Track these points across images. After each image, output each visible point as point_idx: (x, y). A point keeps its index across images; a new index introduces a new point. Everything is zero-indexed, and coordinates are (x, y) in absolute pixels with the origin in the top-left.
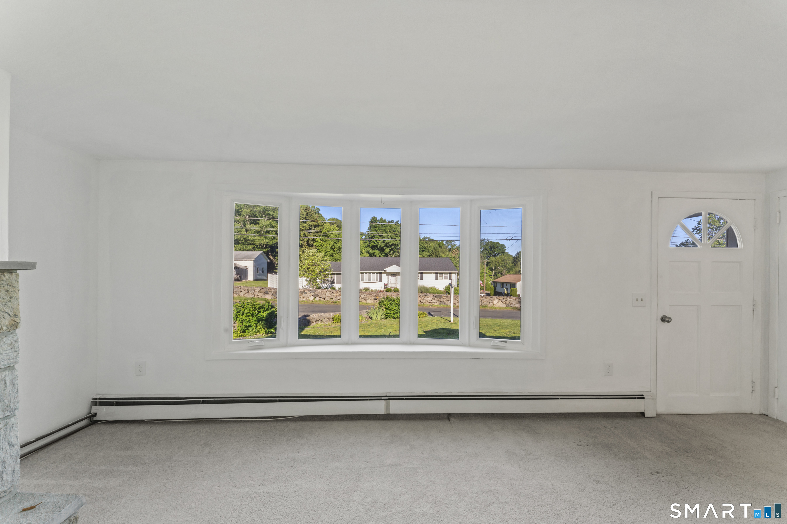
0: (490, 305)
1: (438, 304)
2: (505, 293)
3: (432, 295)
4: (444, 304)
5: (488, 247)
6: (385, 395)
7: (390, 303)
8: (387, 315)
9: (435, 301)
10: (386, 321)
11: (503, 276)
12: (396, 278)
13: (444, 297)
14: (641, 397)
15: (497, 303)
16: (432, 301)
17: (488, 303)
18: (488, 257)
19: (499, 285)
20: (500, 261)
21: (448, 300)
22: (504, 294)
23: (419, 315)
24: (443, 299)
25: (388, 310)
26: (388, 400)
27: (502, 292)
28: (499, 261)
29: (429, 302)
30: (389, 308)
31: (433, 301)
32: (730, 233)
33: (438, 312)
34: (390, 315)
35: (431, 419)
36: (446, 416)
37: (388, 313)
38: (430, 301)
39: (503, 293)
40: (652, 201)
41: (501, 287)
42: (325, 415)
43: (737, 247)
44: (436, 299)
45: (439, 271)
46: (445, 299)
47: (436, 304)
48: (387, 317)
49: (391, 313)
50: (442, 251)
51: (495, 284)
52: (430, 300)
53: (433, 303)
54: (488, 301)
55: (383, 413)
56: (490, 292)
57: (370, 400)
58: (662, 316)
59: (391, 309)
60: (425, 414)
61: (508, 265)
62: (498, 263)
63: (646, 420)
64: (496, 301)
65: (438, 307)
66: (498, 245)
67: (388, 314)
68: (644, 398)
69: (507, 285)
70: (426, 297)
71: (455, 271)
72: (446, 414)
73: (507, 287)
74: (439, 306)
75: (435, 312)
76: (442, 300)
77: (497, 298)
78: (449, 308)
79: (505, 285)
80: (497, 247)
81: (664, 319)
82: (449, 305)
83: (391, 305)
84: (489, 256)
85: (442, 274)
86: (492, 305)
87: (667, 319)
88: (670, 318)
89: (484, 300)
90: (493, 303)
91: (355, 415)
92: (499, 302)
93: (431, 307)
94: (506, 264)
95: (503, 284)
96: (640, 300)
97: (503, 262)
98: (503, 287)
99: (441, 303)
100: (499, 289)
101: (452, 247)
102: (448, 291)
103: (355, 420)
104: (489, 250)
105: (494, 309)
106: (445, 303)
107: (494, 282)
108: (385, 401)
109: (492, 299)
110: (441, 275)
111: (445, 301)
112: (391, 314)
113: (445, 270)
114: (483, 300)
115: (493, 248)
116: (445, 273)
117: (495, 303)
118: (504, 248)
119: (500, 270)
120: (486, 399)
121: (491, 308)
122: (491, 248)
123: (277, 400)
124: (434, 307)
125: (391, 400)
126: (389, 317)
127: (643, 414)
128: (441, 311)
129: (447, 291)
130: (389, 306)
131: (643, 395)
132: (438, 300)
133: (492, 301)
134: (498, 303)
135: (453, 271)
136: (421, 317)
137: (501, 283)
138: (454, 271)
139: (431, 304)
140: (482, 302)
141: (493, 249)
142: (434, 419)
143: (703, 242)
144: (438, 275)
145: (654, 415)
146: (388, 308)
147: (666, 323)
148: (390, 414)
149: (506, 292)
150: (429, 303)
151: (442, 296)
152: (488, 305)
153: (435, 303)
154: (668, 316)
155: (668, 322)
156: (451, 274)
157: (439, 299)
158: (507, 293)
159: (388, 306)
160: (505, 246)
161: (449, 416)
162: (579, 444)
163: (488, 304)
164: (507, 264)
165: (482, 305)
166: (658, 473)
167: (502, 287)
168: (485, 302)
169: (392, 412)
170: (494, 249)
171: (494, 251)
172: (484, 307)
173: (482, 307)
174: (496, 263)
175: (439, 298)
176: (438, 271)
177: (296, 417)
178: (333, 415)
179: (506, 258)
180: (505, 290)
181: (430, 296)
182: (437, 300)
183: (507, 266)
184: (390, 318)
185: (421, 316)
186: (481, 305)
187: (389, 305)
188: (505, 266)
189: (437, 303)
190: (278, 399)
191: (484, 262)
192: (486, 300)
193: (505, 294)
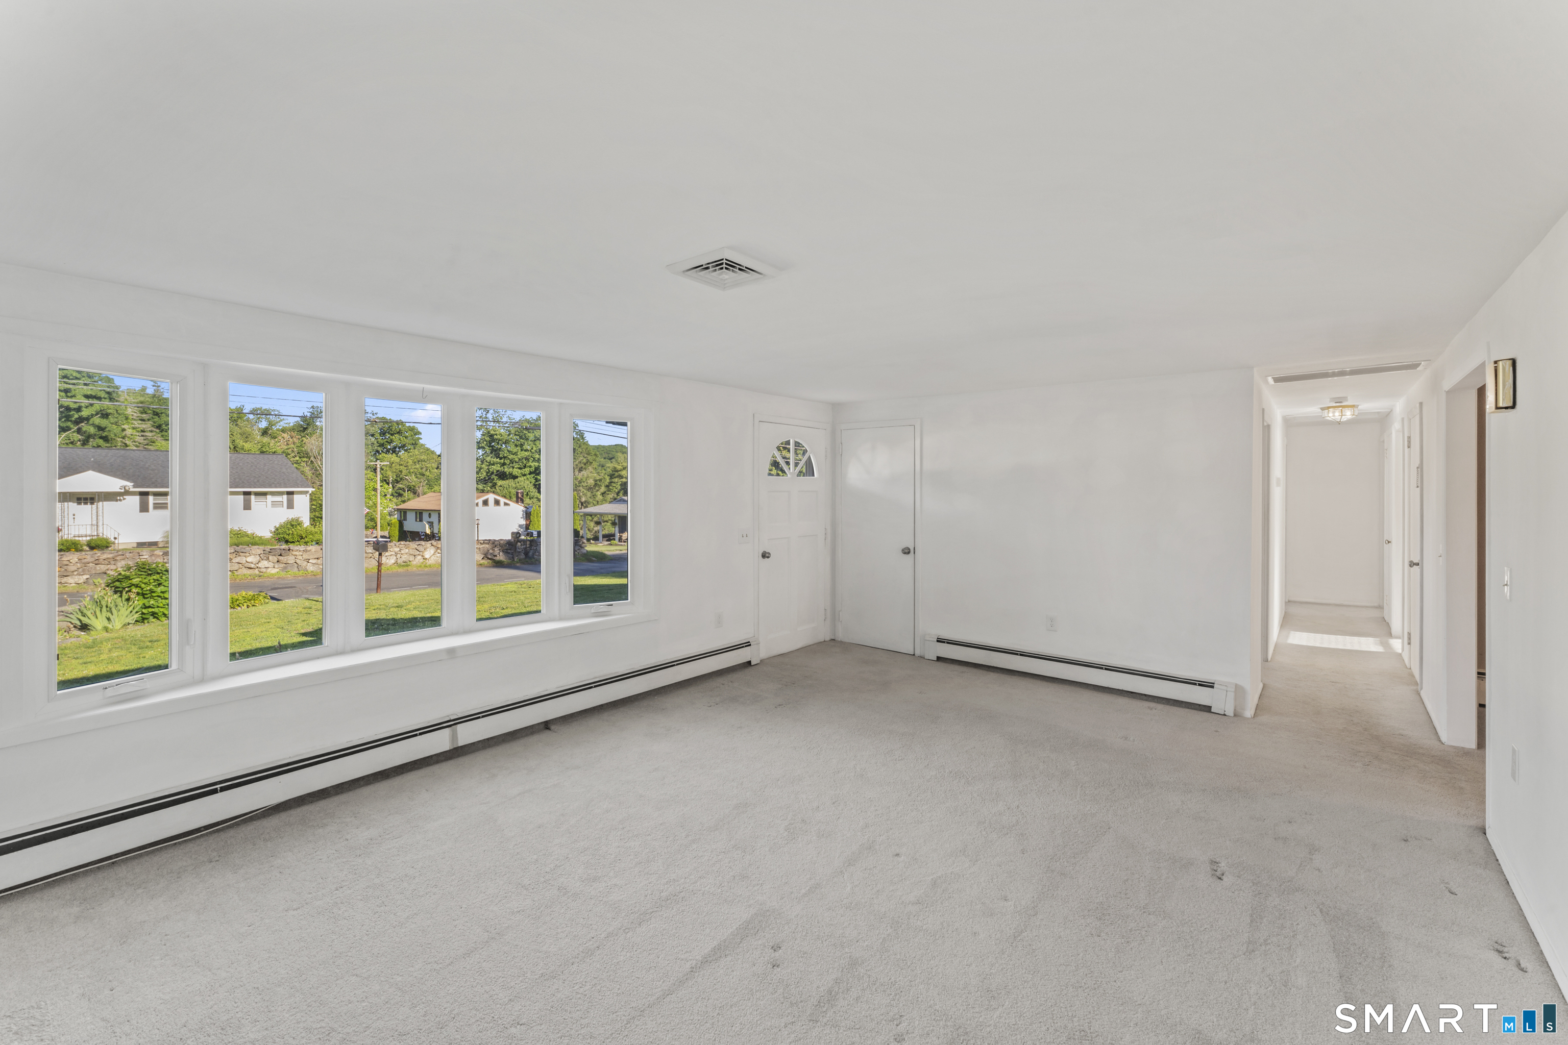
0: (417, 560)
1: (278, 570)
2: (426, 533)
3: (257, 550)
4: (296, 569)
5: (376, 429)
6: (448, 719)
7: (158, 580)
8: (145, 611)
9: (271, 565)
10: (143, 627)
11: (418, 496)
12: (97, 508)
13: (294, 553)
14: (748, 644)
15: (433, 556)
16: (260, 565)
17: (412, 558)
18: (375, 454)
19: (411, 517)
20: (411, 462)
21: (308, 558)
22: (423, 535)
23: (246, 601)
24: (294, 557)
25: (147, 598)
26: (453, 727)
27: (419, 532)
28: (407, 463)
29: (250, 568)
30: (154, 592)
31: (264, 564)
32: (809, 463)
33: (287, 589)
34: (156, 610)
35: (522, 737)
36: (542, 726)
37: (149, 607)
38: (253, 566)
39: (422, 532)
40: (754, 424)
41: (416, 521)
42: (330, 787)
43: (813, 475)
44: (271, 558)
45: (255, 487)
46: (300, 557)
47: (274, 571)
48: (144, 619)
49: (161, 605)
50: (240, 434)
51: (403, 513)
52: (252, 563)
53: (264, 570)
54: (411, 553)
55: (448, 749)
56: (389, 533)
57: (421, 734)
58: (762, 552)
59: (162, 595)
60: (513, 731)
61: (429, 473)
62: (406, 468)
63: (753, 667)
64: (431, 551)
65: (279, 578)
66: (400, 427)
67: (150, 610)
68: (750, 645)
69: (430, 516)
70: (239, 556)
71: (305, 487)
72: (541, 723)
73: (430, 520)
74: (283, 574)
75: (279, 590)
76: (291, 559)
77: (432, 545)
78: (313, 577)
79: (425, 516)
80: (399, 433)
81: (765, 555)
82: (309, 571)
83: (160, 585)
84: (378, 451)
85: (265, 494)
86: (422, 560)
87: (767, 555)
88: (769, 554)
89: (402, 552)
90: (422, 556)
91: (391, 768)
92: (437, 553)
93: (257, 579)
94: (424, 469)
95: (422, 513)
96: (745, 535)
97: (418, 466)
98: (421, 520)
99: (289, 568)
100: (411, 525)
101: (271, 424)
102: (284, 538)
103: (394, 776)
104: (377, 436)
105: (426, 570)
106: (298, 566)
107: (399, 510)
108: (450, 728)
109: (421, 548)
110: (262, 498)
111: (298, 561)
112: (158, 607)
113: (273, 485)
114: (399, 552)
115: (389, 433)
116: (273, 494)
117: (427, 556)
118: (415, 434)
119: (411, 484)
120: (595, 686)
121: (420, 566)
122: (383, 433)
123: (217, 788)
124: (268, 577)
125: (458, 725)
126: (151, 617)
127: (749, 662)
128: (295, 587)
129: (282, 536)
130: (153, 588)
131: (749, 642)
132: (278, 561)
133: (421, 553)
134: (434, 554)
135: (298, 487)
136: (253, 606)
137: (416, 513)
138: (302, 487)
139: (256, 572)
140: (399, 556)
141: (389, 436)
142: (527, 735)
143: (791, 471)
144: (253, 497)
145: (759, 662)
146: (146, 594)
147: (766, 559)
148: (458, 747)
149: (428, 531)
150: (251, 570)
151: (289, 550)
152: (412, 562)
153: (269, 569)
154: (767, 552)
155: (768, 557)
156: (291, 496)
157: (281, 558)
158: (432, 532)
159: (148, 588)
160: (417, 430)
161: (546, 725)
162: (709, 705)
163: (411, 560)
164: (427, 470)
165: (399, 562)
166: (780, 705)
167: (418, 520)
168: (406, 556)
169: (461, 743)
170: (392, 435)
171: (392, 441)
172: (403, 565)
173: (397, 567)
174: (401, 467)
175: (281, 555)
176: (250, 487)
177: (263, 811)
178: (346, 782)
179: (426, 457)
180: (427, 526)
181: (253, 552)
182: (276, 561)
183: (427, 473)
184: (158, 619)
185: (253, 602)
186: (396, 562)
187: (154, 584)
188: (424, 475)
189: (276, 566)
190: (218, 786)
191: (376, 465)
192: (407, 550)
193: (426, 535)
